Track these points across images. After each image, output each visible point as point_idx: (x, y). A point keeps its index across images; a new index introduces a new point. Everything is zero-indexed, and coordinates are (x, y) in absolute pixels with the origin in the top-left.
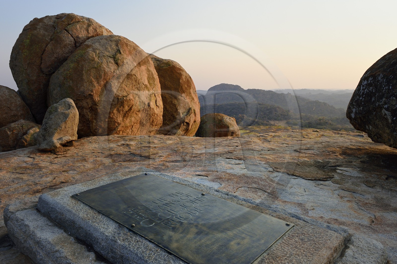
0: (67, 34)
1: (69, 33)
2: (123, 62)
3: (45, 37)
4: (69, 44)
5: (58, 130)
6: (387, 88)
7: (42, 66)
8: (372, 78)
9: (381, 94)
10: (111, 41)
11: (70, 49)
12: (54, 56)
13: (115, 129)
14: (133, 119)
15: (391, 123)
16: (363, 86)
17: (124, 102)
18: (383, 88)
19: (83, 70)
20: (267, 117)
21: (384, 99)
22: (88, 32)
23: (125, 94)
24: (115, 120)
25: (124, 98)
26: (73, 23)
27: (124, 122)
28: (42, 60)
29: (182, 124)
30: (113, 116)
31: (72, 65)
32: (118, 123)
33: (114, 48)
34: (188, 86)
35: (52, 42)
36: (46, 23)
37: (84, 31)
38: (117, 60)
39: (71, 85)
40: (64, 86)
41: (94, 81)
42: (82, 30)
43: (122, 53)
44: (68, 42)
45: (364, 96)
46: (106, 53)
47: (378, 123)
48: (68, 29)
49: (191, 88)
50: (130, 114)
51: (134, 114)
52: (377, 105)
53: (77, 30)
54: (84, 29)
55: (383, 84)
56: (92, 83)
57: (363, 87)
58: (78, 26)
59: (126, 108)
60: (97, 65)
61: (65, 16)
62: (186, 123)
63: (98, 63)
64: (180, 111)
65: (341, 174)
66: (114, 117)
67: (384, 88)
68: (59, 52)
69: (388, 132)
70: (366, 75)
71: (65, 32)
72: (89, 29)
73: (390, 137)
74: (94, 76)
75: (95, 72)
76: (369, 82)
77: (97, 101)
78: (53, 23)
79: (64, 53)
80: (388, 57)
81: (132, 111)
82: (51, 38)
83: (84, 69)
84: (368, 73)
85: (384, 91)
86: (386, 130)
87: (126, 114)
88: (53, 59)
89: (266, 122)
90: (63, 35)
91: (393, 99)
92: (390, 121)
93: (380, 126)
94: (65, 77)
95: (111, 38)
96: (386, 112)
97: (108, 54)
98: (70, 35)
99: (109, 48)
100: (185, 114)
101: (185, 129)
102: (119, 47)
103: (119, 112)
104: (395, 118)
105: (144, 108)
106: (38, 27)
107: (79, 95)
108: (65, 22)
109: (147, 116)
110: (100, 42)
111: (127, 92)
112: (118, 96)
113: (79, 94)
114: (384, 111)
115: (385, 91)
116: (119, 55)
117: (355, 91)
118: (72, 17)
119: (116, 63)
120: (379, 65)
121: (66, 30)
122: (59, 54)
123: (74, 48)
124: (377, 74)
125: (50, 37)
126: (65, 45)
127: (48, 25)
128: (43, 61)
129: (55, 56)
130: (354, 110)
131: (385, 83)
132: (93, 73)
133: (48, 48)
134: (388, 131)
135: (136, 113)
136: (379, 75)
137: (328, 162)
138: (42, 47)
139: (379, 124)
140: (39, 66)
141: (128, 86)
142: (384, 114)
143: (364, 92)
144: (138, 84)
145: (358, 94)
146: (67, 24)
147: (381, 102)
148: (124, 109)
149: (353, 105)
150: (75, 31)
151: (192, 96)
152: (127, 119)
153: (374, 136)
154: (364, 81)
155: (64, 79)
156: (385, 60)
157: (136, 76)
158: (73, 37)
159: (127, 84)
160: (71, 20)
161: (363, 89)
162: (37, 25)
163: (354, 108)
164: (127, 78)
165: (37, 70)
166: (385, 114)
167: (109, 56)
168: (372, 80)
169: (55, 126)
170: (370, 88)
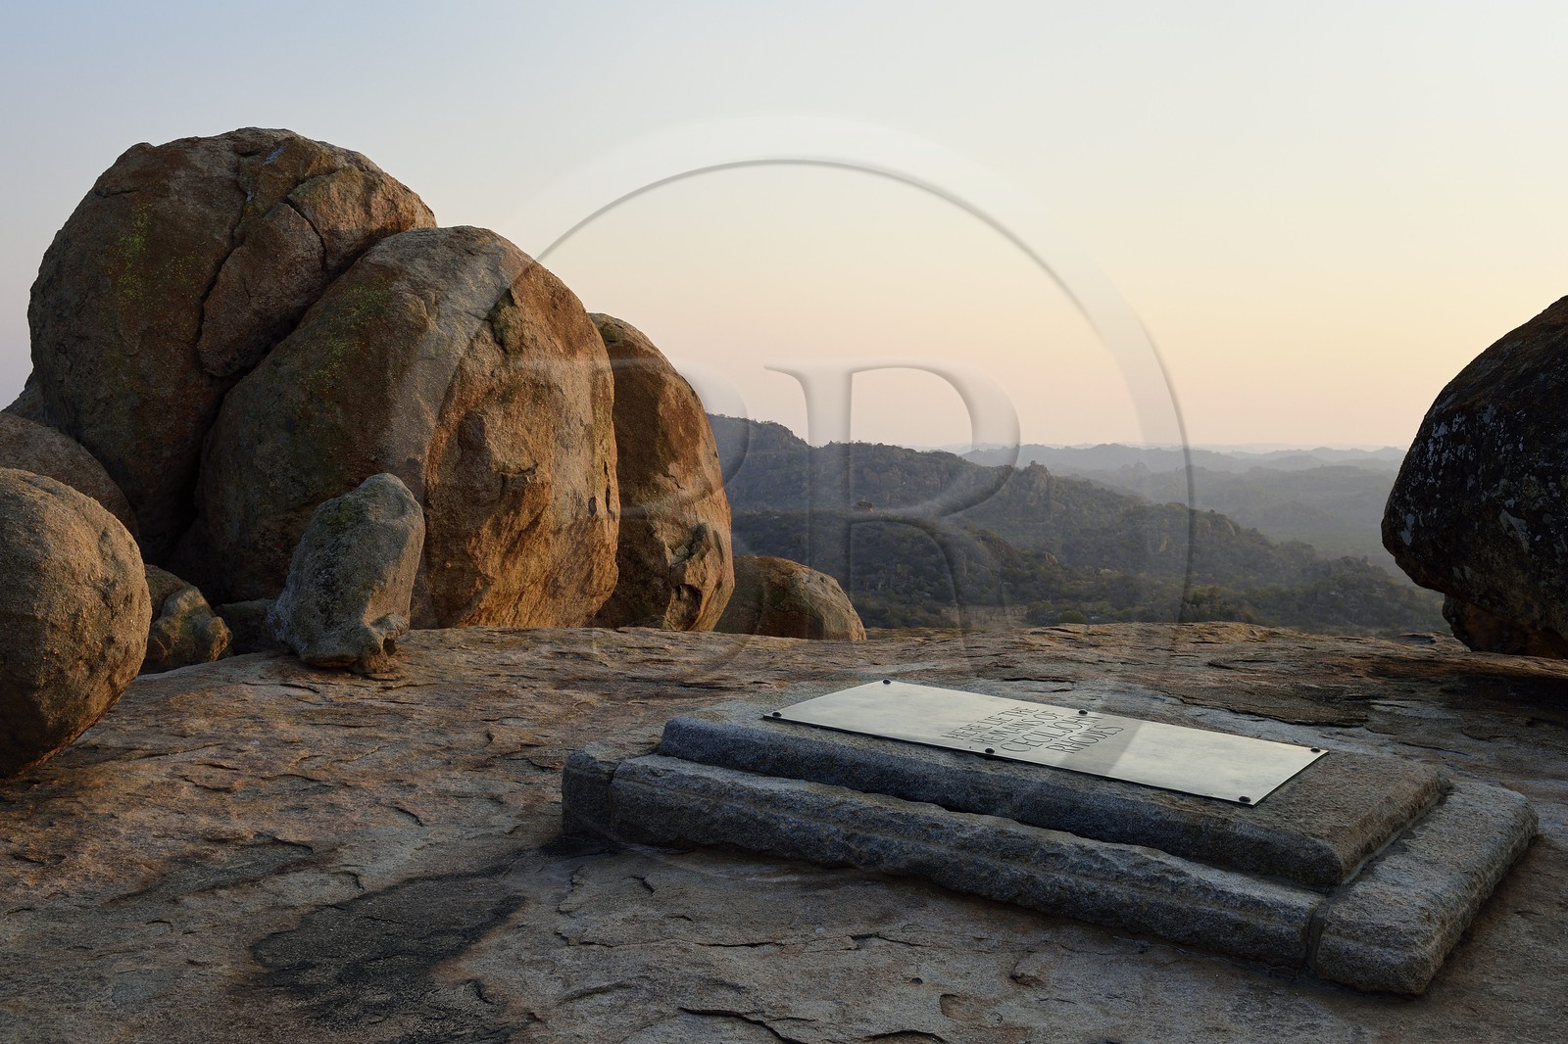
0: (298, 218)
1: (304, 216)
2: (523, 335)
3: (208, 228)
4: (303, 258)
5: (375, 591)
6: (1510, 447)
7: (204, 344)
8: (1464, 418)
9: (1492, 465)
10: (469, 252)
11: (306, 280)
12: (249, 304)
13: (468, 604)
14: (533, 562)
15: (1530, 553)
16: (1436, 442)
17: (523, 493)
18: (1500, 448)
19: (386, 367)
20: (928, 588)
21: (1503, 482)
22: (368, 213)
23: (526, 462)
24: (476, 566)
25: (525, 479)
26: (313, 176)
27: (506, 574)
28: (201, 319)
29: (674, 596)
30: (474, 548)
31: (340, 347)
32: (485, 580)
33: (487, 280)
34: (686, 429)
35: (239, 249)
36: (202, 172)
37: (356, 210)
38: (501, 330)
39: (340, 421)
40: (308, 427)
41: (428, 409)
42: (348, 203)
43: (518, 302)
44: (300, 251)
45: (1440, 473)
46: (461, 300)
47: (1490, 555)
48: (299, 201)
49: (700, 438)
50: (527, 544)
51: (540, 543)
52: (1484, 499)
53: (331, 206)
54: (354, 201)
55: (1499, 438)
56: (418, 417)
57: (1435, 444)
58: (334, 189)
59: (525, 518)
60: (436, 348)
61: (278, 144)
62: (690, 588)
63: (440, 339)
64: (664, 539)
65: (1389, 713)
66: (477, 552)
67: (1503, 450)
68: (271, 289)
69: (1522, 581)
70: (1443, 406)
71: (290, 214)
72: (374, 200)
73: (1529, 598)
74: (427, 390)
75: (431, 375)
76: (1454, 430)
77: (433, 488)
78: (229, 170)
79: (287, 296)
80: (1509, 350)
81: (538, 530)
82: (233, 231)
83: (391, 361)
84: (1449, 400)
85: (1501, 456)
86: (1518, 575)
87: (516, 542)
88: (247, 315)
89: (926, 615)
90: (284, 222)
91: (1530, 481)
92: (1525, 545)
93: (1498, 563)
94: (311, 393)
95: (467, 239)
96: (1513, 520)
97: (468, 304)
98: (307, 223)
99: (471, 282)
100: (682, 550)
101: (683, 615)
102: (503, 278)
103: (499, 535)
104: (1538, 538)
105: (576, 519)
106: (173, 185)
107: (372, 462)
108: (283, 172)
109: (575, 553)
110: (429, 258)
111: (530, 454)
112: (505, 468)
113: (373, 458)
114: (1505, 518)
115: (1504, 457)
116: (507, 309)
117: (1409, 456)
118: (305, 150)
119: (497, 340)
120: (1482, 376)
121: (293, 205)
122: (268, 298)
123: (319, 274)
124: (1478, 404)
125: (227, 230)
126: (291, 265)
127: (211, 180)
128: (206, 325)
129: (255, 306)
130: (1410, 520)
131: (1504, 433)
132: (423, 379)
133: (226, 275)
134: (1521, 579)
135: (547, 540)
136: (1485, 408)
137: (1342, 690)
138: (200, 267)
139: (1493, 558)
140: (187, 343)
141: (535, 429)
142: (1505, 526)
143: (1440, 460)
144: (567, 421)
145: (1420, 466)
146: (289, 180)
147: (1496, 489)
148: (516, 522)
149: (1406, 504)
150: (324, 207)
151: (704, 475)
152: (514, 565)
153: (1479, 600)
154: (1439, 425)
155: (310, 401)
156: (1501, 358)
157: (561, 391)
158: (317, 232)
159: (531, 424)
160: (302, 162)
161: (1435, 452)
162: (167, 177)
163: (1409, 511)
164: (533, 400)
165: (181, 360)
166: (1511, 527)
167: (473, 312)
168: (1463, 423)
169: (364, 576)
170: (1460, 447)
